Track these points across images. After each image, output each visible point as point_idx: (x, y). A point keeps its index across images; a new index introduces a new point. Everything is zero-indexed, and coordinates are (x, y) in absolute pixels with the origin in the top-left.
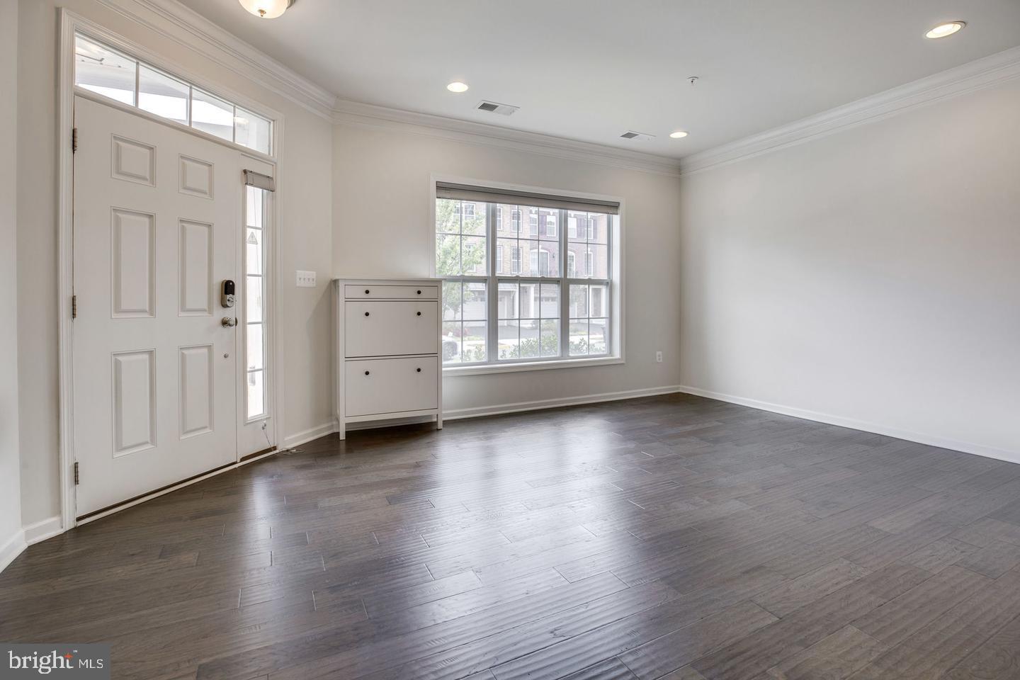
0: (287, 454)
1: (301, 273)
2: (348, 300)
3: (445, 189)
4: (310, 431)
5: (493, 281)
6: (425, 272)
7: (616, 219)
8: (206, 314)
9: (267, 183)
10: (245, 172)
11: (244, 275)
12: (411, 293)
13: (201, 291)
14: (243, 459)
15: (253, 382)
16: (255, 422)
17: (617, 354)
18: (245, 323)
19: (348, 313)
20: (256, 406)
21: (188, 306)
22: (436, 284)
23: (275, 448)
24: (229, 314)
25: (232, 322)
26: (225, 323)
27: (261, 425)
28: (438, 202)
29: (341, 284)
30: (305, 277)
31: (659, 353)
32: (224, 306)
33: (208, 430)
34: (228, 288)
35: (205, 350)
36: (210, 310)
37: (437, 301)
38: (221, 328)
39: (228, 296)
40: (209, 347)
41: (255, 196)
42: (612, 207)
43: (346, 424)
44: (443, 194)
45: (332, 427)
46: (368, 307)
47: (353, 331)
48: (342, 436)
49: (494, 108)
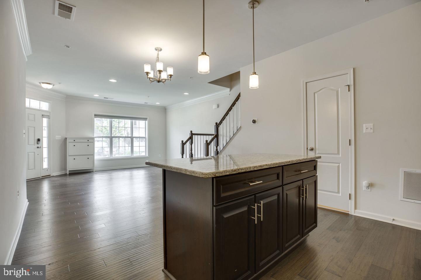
0: (53, 176)
1: (57, 136)
2: (69, 142)
3: (96, 116)
4: (60, 172)
5: (111, 138)
6: (90, 135)
7: (147, 122)
8: (34, 146)
9: (48, 117)
10: (43, 115)
11: (42, 137)
12: (86, 141)
13: (33, 141)
14: (42, 177)
15: (45, 161)
16: (45, 169)
17: (147, 155)
18: (43, 148)
19: (70, 146)
20: (45, 165)
21: (30, 144)
22: (94, 138)
23: (50, 175)
24: (39, 146)
25: (40, 147)
26: (38, 147)
27: (47, 170)
28: (95, 119)
29: (68, 139)
30: (58, 137)
31: (159, 155)
32: (38, 144)
33: (34, 170)
34: (39, 140)
35: (33, 153)
36: (34, 144)
37: (93, 143)
38: (37, 148)
39: (39, 142)
40: (34, 152)
41: (45, 120)
42: (145, 119)
43: (69, 171)
44: (96, 117)
45: (66, 172)
46: (74, 144)
47: (71, 149)
48: (68, 174)
49: (108, 98)
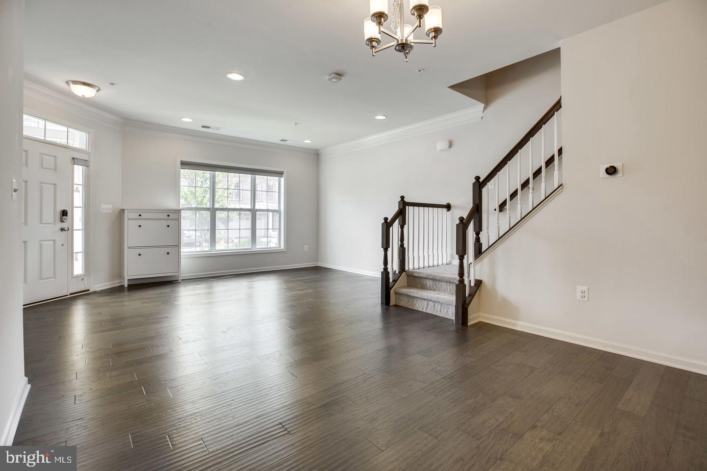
0: (95, 293)
1: (103, 206)
2: (129, 219)
3: (185, 164)
4: (108, 283)
5: (213, 211)
6: (171, 204)
7: (282, 179)
8: (53, 225)
9: (85, 163)
10: (73, 158)
11: (73, 207)
12: (165, 216)
13: (51, 214)
14: (71, 294)
15: (77, 260)
16: (78, 277)
17: (282, 247)
18: (73, 230)
19: (130, 227)
20: (78, 268)
21: (44, 222)
22: (178, 212)
23: (88, 290)
24: (64, 225)
25: (66, 229)
26: (62, 230)
27: (80, 278)
28: (182, 171)
29: (126, 212)
30: (107, 207)
31: (305, 246)
32: (62, 221)
33: (53, 279)
34: (64, 213)
35: (52, 242)
36: (55, 223)
37: (178, 220)
38: (60, 232)
39: (64, 217)
40: (54, 241)
41: (79, 171)
42: (279, 174)
43: (128, 280)
44: (184, 167)
45: (121, 282)
46: (140, 223)
47: (132, 235)
48: (126, 286)
49: (208, 127)
